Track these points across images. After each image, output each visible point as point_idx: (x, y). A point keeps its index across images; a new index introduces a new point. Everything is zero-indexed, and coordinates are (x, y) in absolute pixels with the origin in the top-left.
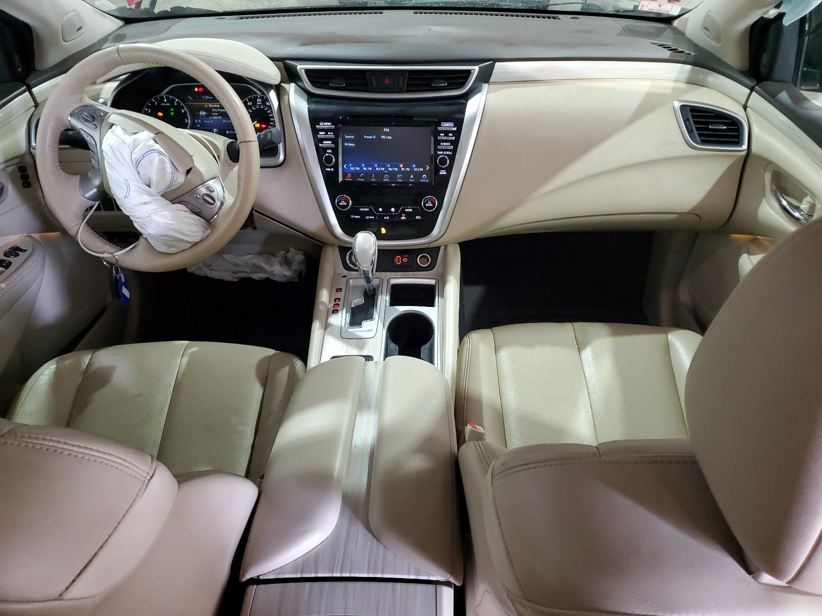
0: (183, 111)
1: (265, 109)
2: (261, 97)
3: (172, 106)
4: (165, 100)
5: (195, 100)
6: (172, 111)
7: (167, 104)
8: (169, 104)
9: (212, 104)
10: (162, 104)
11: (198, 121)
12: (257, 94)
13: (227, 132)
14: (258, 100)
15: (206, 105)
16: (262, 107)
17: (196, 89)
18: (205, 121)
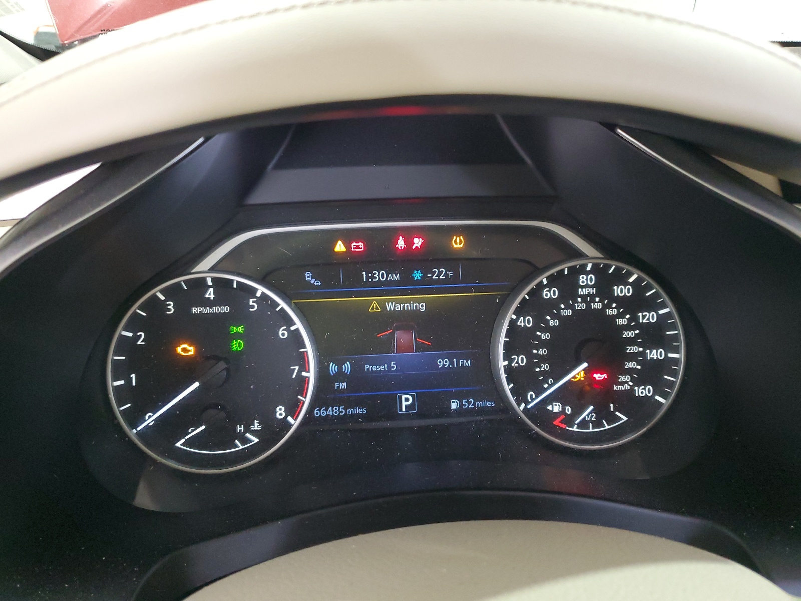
0: (283, 333)
1: (609, 312)
2: (596, 270)
3: (239, 314)
4: (210, 294)
5: (330, 286)
6: (237, 336)
7: (216, 310)
8: (226, 309)
9: (401, 302)
10: (195, 310)
11: (340, 368)
12: (579, 254)
13: (454, 406)
14: (583, 279)
15: (375, 304)
16: (597, 306)
17: (340, 247)
18: (367, 367)
